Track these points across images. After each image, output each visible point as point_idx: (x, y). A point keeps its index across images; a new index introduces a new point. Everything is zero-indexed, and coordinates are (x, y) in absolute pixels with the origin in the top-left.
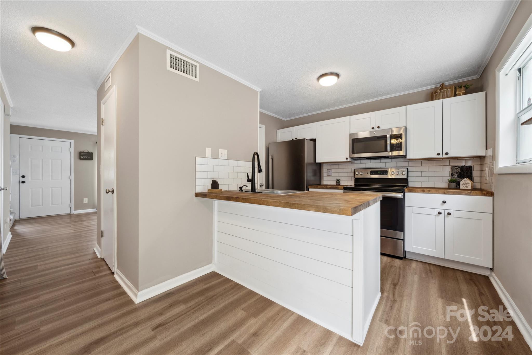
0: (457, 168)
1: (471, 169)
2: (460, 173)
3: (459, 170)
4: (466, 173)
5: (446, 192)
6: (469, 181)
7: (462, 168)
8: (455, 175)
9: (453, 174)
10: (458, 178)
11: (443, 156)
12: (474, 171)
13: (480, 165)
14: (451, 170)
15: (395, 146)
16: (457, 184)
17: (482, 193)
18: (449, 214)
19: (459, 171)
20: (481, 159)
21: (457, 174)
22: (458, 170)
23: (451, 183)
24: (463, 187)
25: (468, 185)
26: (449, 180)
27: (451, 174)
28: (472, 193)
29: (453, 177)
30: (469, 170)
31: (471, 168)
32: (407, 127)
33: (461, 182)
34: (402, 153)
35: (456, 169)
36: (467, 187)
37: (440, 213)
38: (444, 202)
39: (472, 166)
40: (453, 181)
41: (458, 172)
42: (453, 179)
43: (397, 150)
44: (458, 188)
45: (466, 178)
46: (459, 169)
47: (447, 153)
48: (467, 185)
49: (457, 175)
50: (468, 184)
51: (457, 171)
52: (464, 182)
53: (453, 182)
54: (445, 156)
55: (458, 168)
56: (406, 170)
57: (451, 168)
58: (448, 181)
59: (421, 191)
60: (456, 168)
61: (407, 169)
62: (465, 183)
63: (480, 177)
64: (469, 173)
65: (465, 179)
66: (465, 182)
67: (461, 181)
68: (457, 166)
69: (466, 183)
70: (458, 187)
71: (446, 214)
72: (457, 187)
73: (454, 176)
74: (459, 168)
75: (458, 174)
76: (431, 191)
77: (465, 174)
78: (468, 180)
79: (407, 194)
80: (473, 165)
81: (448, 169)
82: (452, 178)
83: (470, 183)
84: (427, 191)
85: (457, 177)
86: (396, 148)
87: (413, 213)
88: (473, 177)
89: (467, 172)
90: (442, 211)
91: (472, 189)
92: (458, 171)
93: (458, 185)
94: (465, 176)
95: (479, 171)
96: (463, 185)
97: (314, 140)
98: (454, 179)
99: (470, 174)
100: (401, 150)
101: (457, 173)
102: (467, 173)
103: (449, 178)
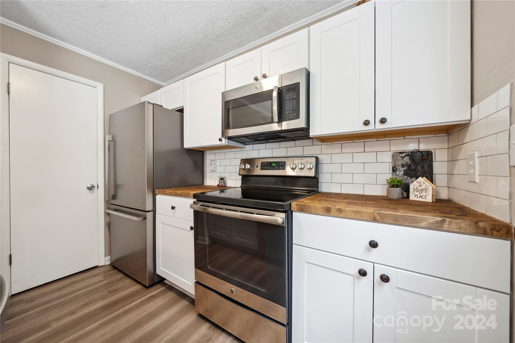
0: (403, 155)
1: (430, 158)
2: (409, 166)
3: (408, 160)
4: (420, 166)
5: (378, 217)
6: (428, 185)
7: (412, 155)
8: (400, 169)
9: (396, 169)
10: (406, 177)
11: (376, 128)
12: (435, 161)
13: (448, 148)
14: (393, 160)
15: (287, 111)
16: (403, 189)
17: (478, 227)
18: (385, 279)
19: (407, 162)
20: (450, 137)
21: (402, 169)
22: (405, 159)
23: (393, 186)
24: (416, 195)
25: (426, 192)
26: (388, 180)
27: (393, 168)
28: (447, 223)
29: (396, 174)
30: (426, 160)
31: (430, 155)
32: (311, 71)
33: (411, 186)
34: (299, 123)
35: (401, 157)
36: (424, 197)
37: (363, 273)
38: (374, 245)
39: (433, 151)
40: (396, 183)
41: (405, 165)
42: (396, 179)
43: (291, 117)
44: (406, 198)
45: (422, 177)
46: (408, 157)
47: (384, 120)
48: (424, 194)
49: (404, 171)
50: (426, 190)
51: (405, 161)
52: (418, 186)
53: (396, 185)
54: (380, 127)
55: (405, 156)
56: (314, 160)
57: (393, 157)
58: (387, 183)
59: (324, 211)
60: (401, 155)
61: (317, 158)
62: (419, 188)
63: (448, 174)
64: (426, 167)
65: (420, 179)
66: (420, 186)
67: (412, 182)
68: (404, 152)
69: (421, 188)
70: (406, 195)
71: (377, 277)
72: (404, 196)
73: (398, 173)
74: (407, 155)
75: (405, 168)
76: (344, 211)
77: (419, 168)
78: (426, 182)
79: (296, 216)
80: (435, 149)
81: (387, 158)
82: (394, 177)
83: (430, 188)
84: (335, 210)
85: (403, 174)
86: (290, 113)
87: (307, 262)
88: (434, 175)
89: (422, 163)
90: (368, 268)
91: (434, 201)
92: (405, 163)
93: (405, 191)
94: (419, 173)
95: (447, 162)
96: (416, 193)
97: (181, 111)
98: (399, 179)
99: (429, 168)
100: (298, 117)
101: (403, 166)
102: (422, 167)
103: (389, 176)
